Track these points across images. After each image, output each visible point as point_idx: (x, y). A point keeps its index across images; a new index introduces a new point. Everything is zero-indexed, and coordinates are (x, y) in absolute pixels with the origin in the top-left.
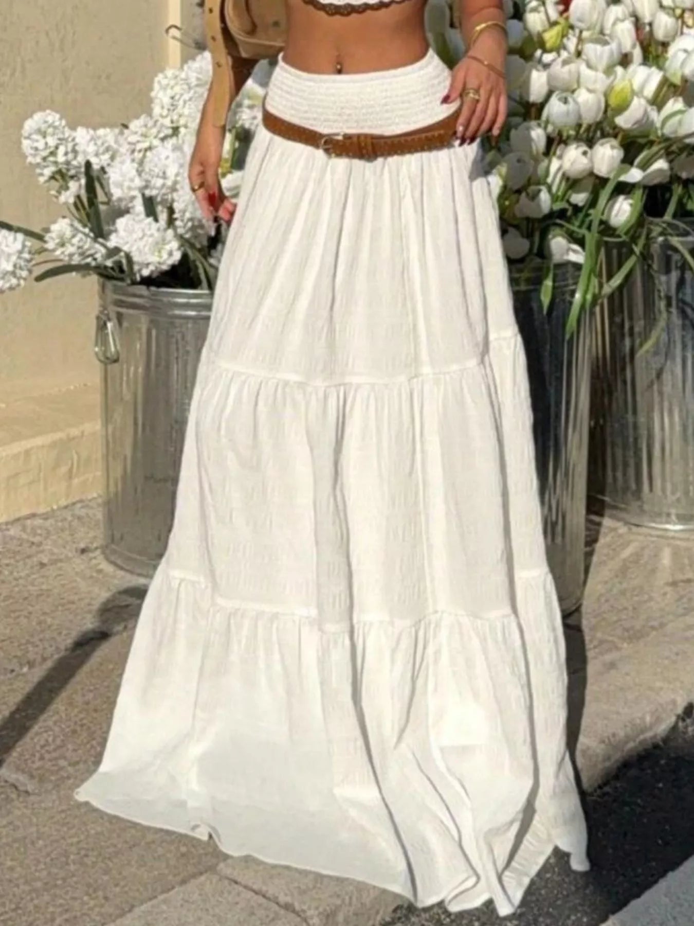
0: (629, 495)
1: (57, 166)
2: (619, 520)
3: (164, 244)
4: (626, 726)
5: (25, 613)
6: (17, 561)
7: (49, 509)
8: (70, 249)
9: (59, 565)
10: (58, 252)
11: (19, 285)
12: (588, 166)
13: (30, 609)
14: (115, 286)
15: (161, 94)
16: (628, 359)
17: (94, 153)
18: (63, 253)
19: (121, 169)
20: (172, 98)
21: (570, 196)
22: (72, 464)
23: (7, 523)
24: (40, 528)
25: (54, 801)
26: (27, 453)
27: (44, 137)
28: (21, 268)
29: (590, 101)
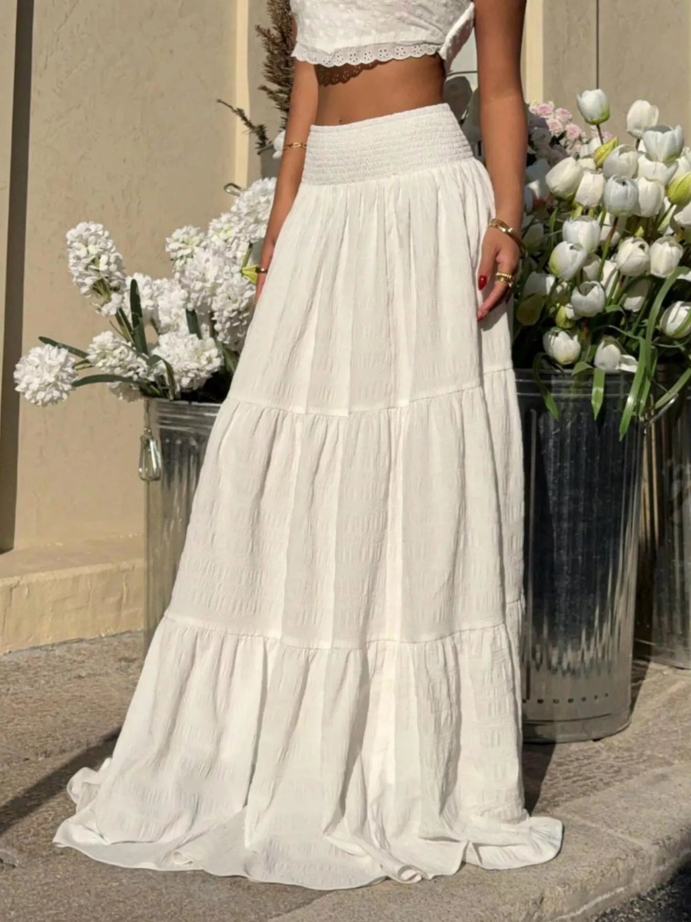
0: (675, 640)
1: (99, 276)
2: (664, 664)
3: (204, 351)
4: (682, 830)
5: (53, 713)
6: (55, 674)
7: (97, 636)
8: (112, 361)
9: (97, 677)
10: (100, 364)
11: (60, 398)
12: (645, 260)
13: (58, 710)
14: (159, 403)
15: (214, 238)
16: (676, 503)
17: (149, 296)
18: (104, 364)
19: (170, 297)
20: (226, 241)
21: (624, 302)
22: (122, 595)
23: (53, 645)
24: (85, 649)
25: (39, 874)
26: (76, 579)
27: (87, 246)
28: (62, 381)
29: (649, 190)
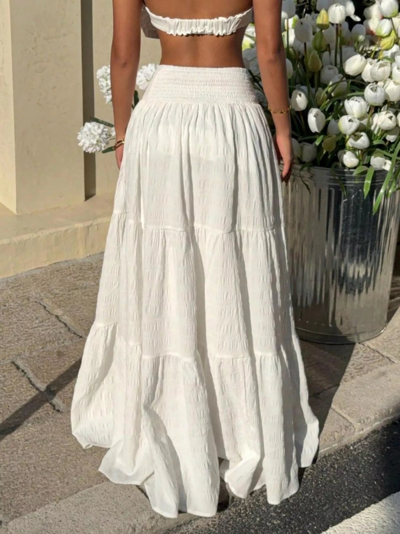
28: (101, 142)
29: (395, 90)
